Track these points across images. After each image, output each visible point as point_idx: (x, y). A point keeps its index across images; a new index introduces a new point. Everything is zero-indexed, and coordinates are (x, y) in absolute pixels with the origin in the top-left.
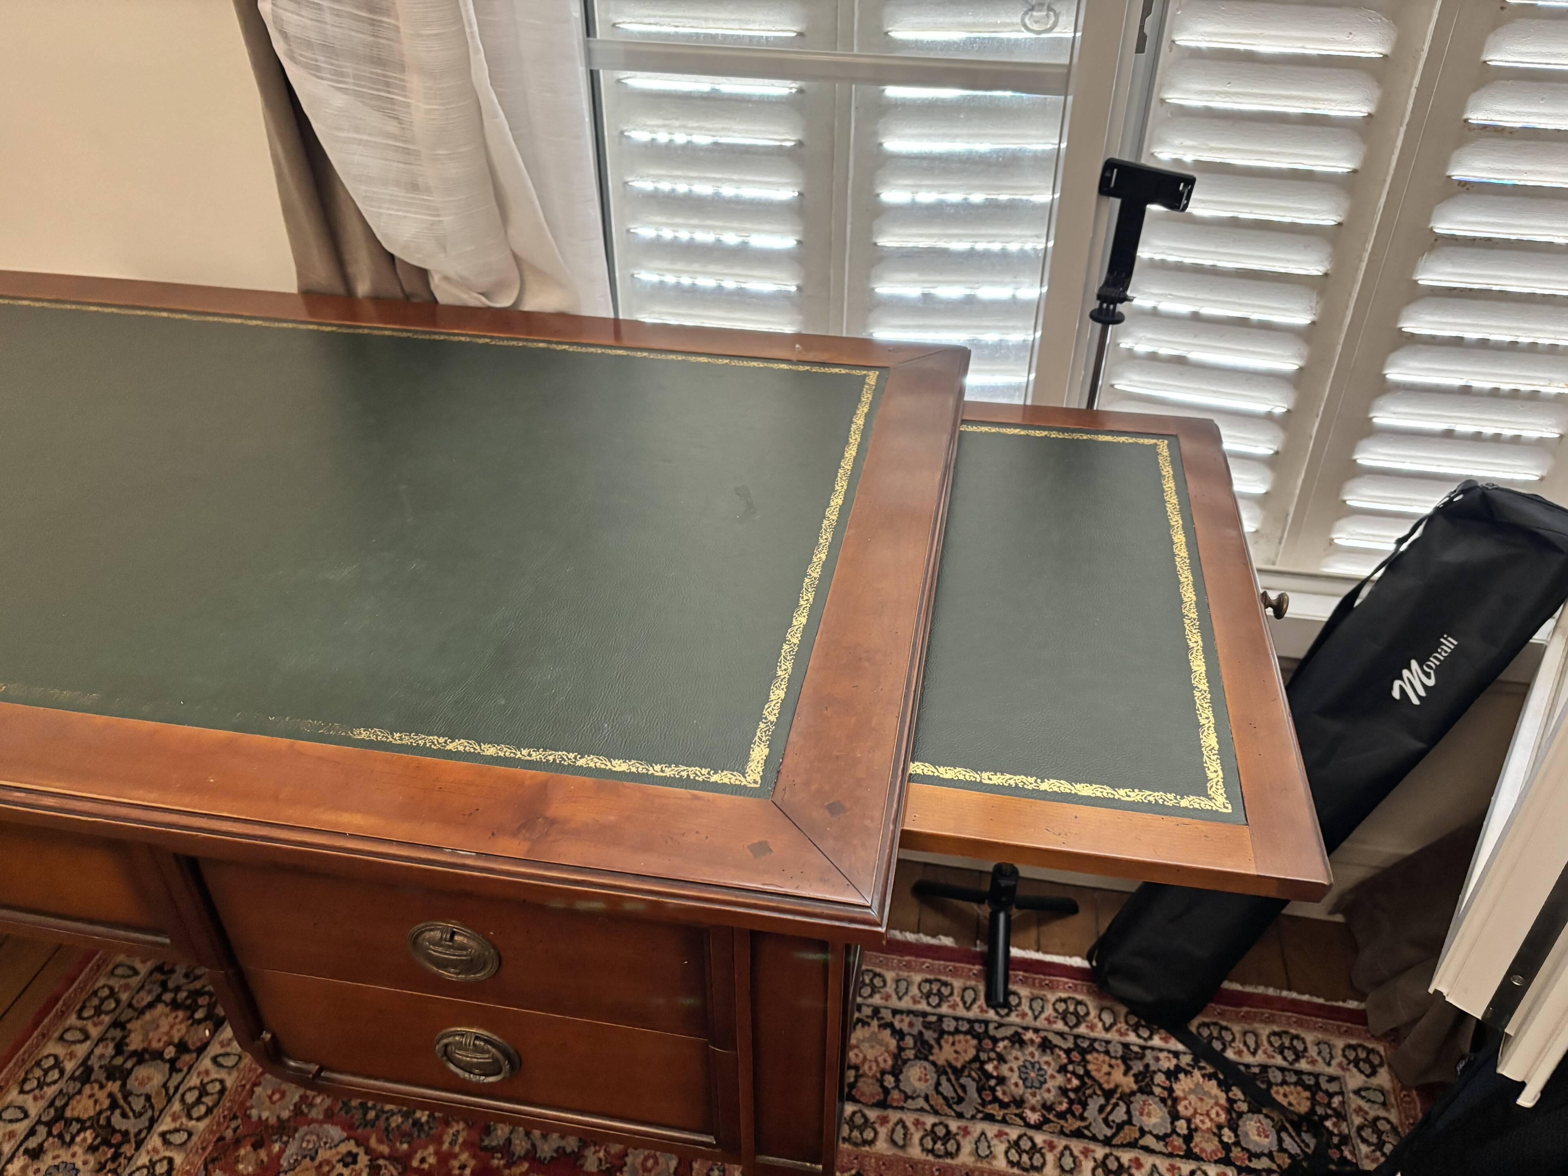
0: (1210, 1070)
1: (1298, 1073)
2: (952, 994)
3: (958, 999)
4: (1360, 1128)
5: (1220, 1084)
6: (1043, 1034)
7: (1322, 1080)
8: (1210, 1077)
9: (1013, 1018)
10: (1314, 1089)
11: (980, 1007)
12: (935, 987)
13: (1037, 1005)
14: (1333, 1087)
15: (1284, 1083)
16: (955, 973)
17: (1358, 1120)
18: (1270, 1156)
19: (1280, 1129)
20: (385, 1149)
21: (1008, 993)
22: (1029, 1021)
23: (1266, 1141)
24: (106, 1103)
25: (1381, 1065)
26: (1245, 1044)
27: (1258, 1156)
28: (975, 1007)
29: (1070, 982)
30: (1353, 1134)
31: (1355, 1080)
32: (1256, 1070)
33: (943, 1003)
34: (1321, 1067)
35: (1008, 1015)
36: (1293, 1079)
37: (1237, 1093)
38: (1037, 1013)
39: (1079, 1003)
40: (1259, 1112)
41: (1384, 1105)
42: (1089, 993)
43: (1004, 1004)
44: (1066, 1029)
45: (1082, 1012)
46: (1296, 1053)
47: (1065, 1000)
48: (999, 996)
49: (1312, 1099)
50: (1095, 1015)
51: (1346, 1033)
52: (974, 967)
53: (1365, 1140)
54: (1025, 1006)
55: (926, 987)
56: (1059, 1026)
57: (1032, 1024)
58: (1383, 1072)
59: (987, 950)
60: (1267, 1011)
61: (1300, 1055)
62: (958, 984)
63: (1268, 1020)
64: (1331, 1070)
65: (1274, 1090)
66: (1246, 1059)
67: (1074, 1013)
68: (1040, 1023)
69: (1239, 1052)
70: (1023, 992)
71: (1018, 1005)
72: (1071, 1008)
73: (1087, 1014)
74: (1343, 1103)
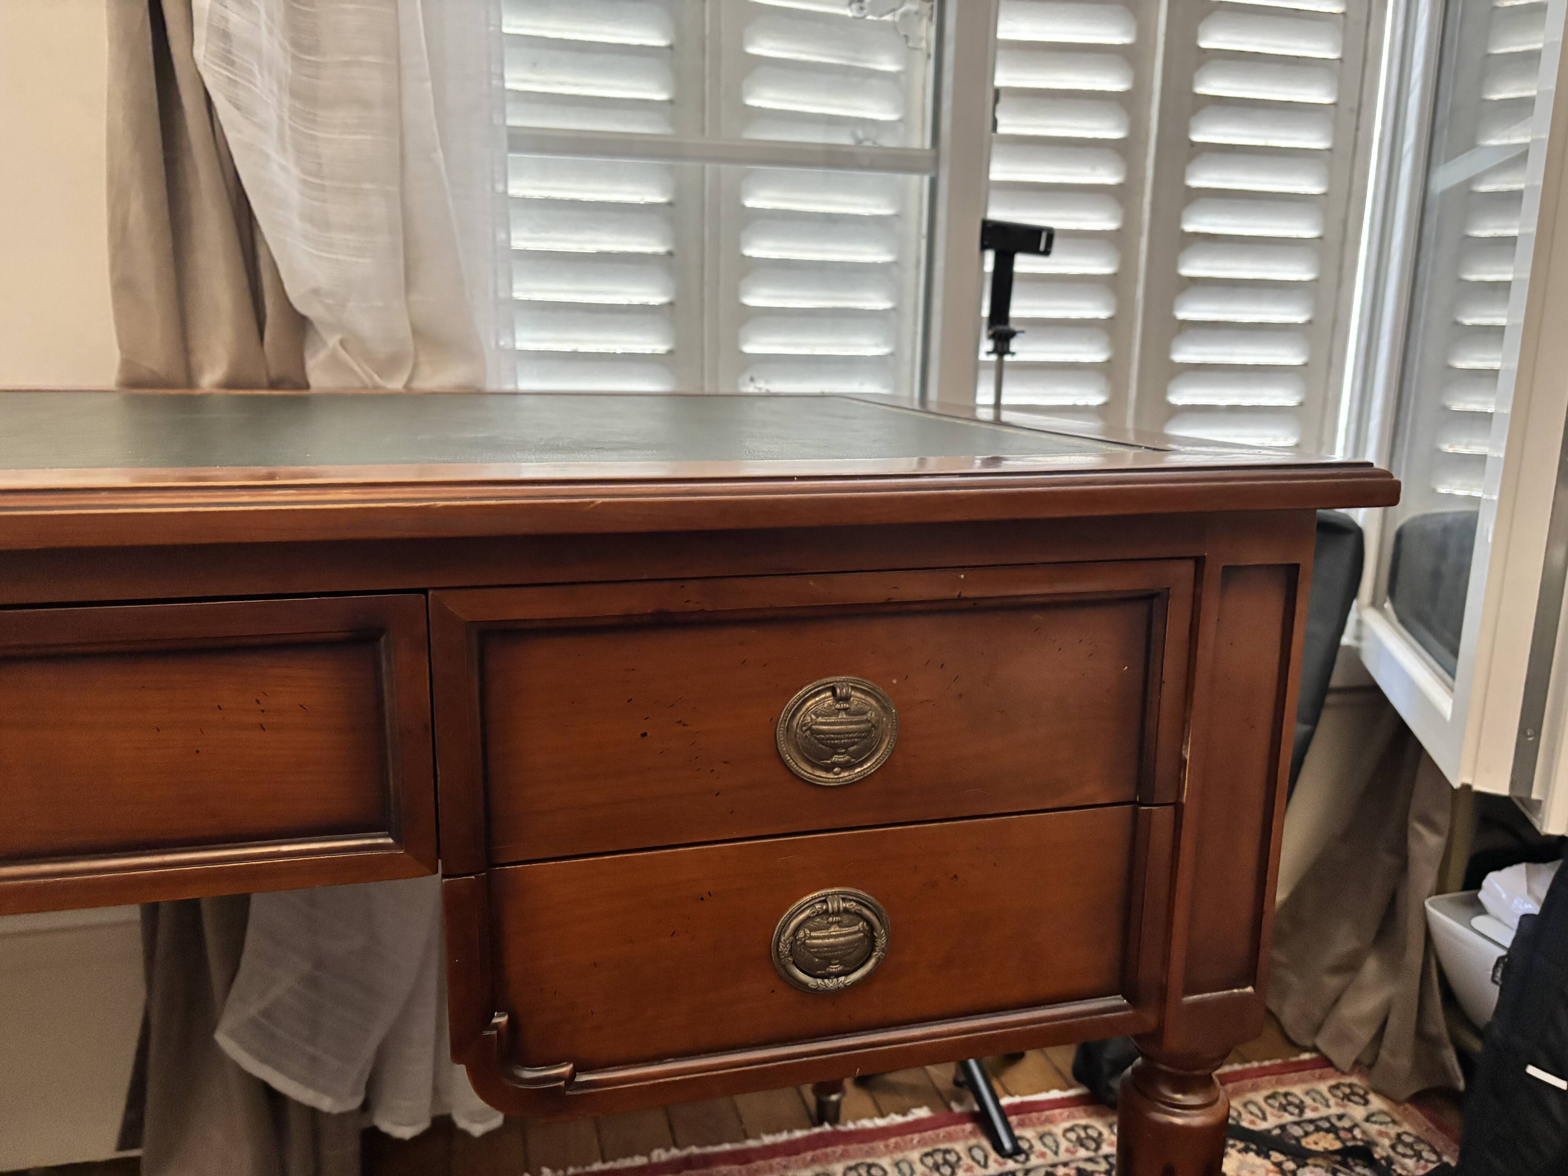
0: (1240, 1145)
1: (1311, 1121)
2: (959, 1159)
3: (970, 1162)
4: (1393, 1147)
5: (1258, 1154)
6: (1074, 1165)
7: (1334, 1120)
8: (1246, 1150)
9: (1034, 1161)
10: (1333, 1130)
11: (996, 1161)
12: (939, 1158)
13: (1049, 1140)
14: (1346, 1123)
15: (1307, 1134)
16: (950, 1138)
17: (1387, 1142)
19: (1334, 1172)
21: (1014, 1139)
22: (1051, 1158)
25: (1366, 1093)
26: (1252, 1113)
28: (991, 1162)
29: (1066, 1112)
30: (1392, 1154)
31: (1358, 1112)
32: (1277, 1132)
33: (956, 1170)
34: (1324, 1112)
35: (1027, 1159)
36: (1311, 1128)
37: (1276, 1156)
38: (1054, 1148)
39: (1085, 1128)
40: (1305, 1165)
41: (1394, 1122)
42: (1090, 1116)
43: (1017, 1151)
44: (1091, 1154)
45: (1094, 1134)
46: (1297, 1106)
47: (1072, 1129)
48: (1007, 1145)
49: (1338, 1138)
50: (1106, 1132)
51: (1321, 1078)
52: (969, 1127)
53: (1404, 1156)
54: (1038, 1146)
55: (929, 1161)
56: (1082, 1153)
57: (1055, 1159)
58: (1372, 1097)
59: (976, 1108)
60: (1248, 1082)
61: (1301, 1107)
62: (960, 1147)
63: (1255, 1088)
64: (1334, 1110)
65: (1304, 1142)
66: (1262, 1126)
67: (1089, 1137)
68: (1063, 1156)
69: (1252, 1122)
70: (1028, 1134)
71: (1031, 1147)
72: (1083, 1134)
73: (1100, 1134)
74: (1364, 1132)
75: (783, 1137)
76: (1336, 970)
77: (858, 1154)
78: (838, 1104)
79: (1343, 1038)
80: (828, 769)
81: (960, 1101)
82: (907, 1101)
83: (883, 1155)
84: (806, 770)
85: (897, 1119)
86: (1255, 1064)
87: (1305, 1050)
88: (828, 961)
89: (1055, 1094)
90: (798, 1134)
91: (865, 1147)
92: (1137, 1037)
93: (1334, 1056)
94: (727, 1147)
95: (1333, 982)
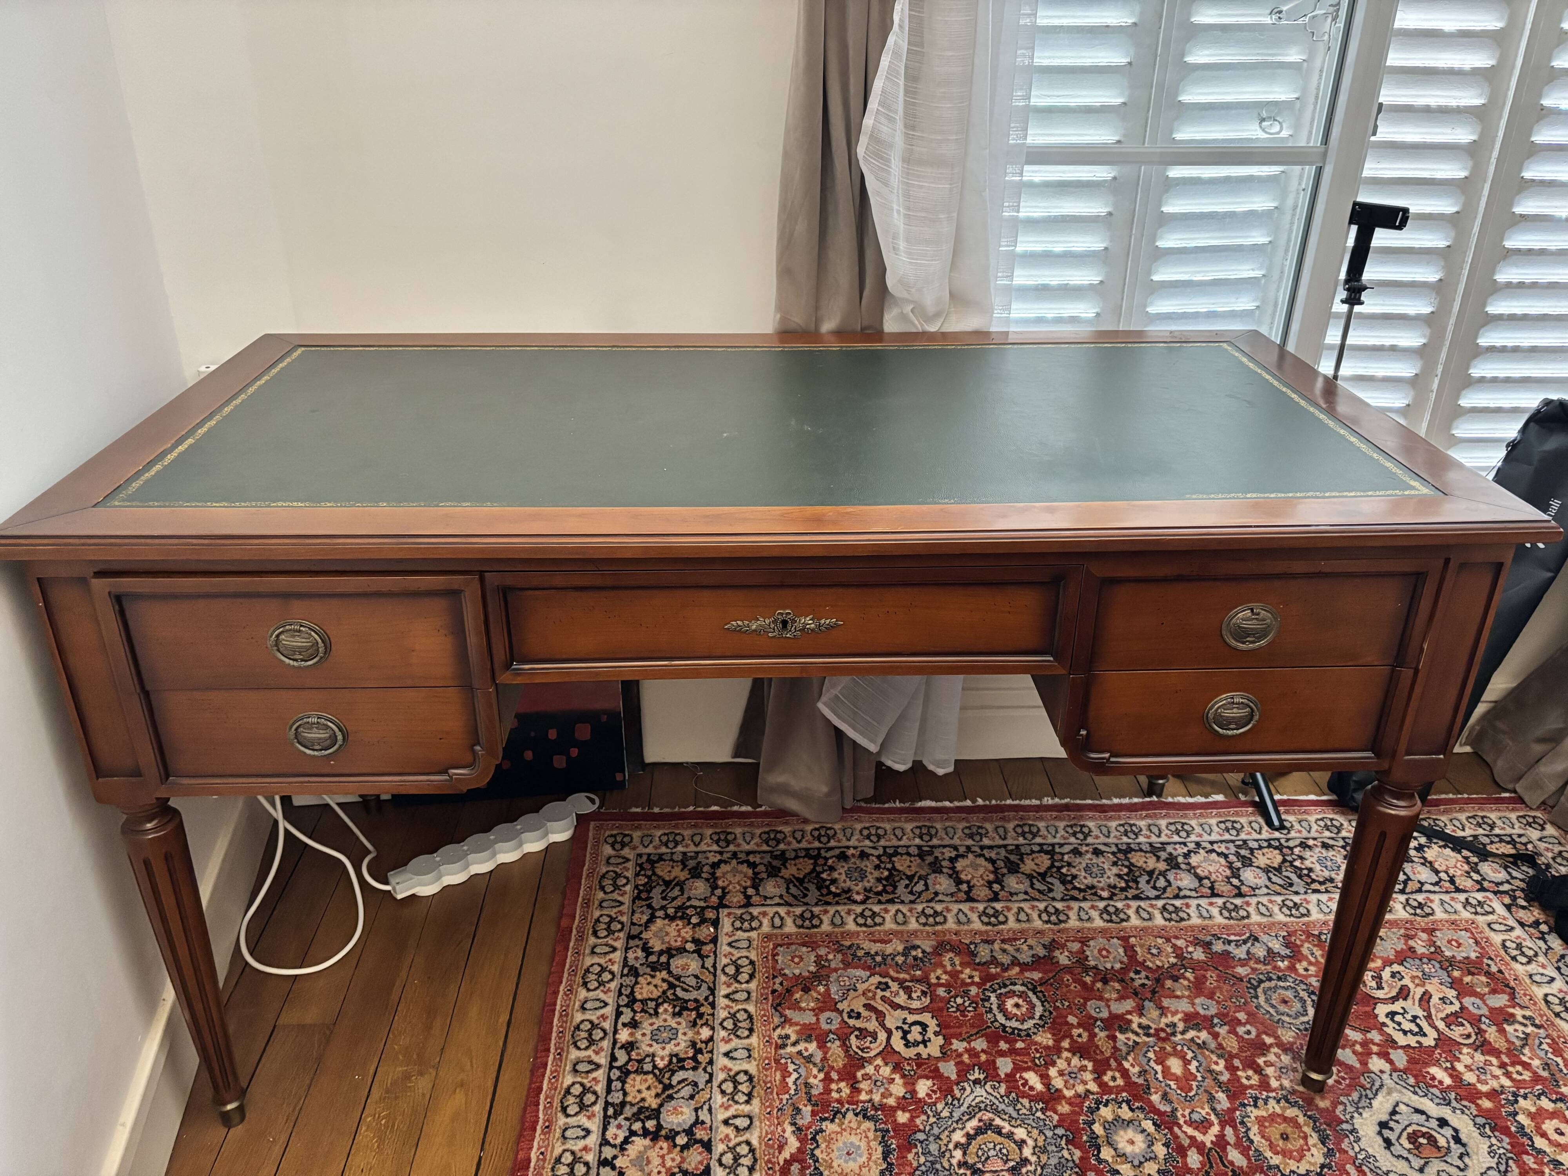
0: (1441, 843)
1: (1497, 836)
2: (1243, 827)
3: (1250, 829)
4: (1554, 859)
5: (1453, 850)
7: (1514, 837)
8: (1445, 847)
9: (1293, 834)
10: (1513, 842)
11: (1267, 831)
12: (1229, 824)
13: (1304, 824)
14: (1524, 840)
15: (1492, 842)
16: (1237, 814)
17: (1550, 855)
18: (1508, 882)
19: (1506, 868)
20: (907, 977)
21: (1281, 821)
22: (1305, 834)
23: (1501, 875)
24: (665, 986)
25: (1545, 823)
26: (1454, 826)
27: (1502, 883)
28: (1263, 832)
29: (1319, 809)
30: (1551, 861)
31: (1534, 834)
32: (1471, 839)
34: (1509, 831)
35: (1289, 832)
36: (1497, 839)
37: (1465, 853)
38: (1308, 829)
39: (1332, 820)
40: (1487, 861)
41: (1560, 843)
42: (1336, 813)
43: (1282, 827)
44: (1333, 835)
45: (1338, 824)
46: (1489, 825)
47: (1322, 819)
48: (1276, 823)
49: (1515, 848)
50: (1346, 824)
51: (1513, 810)
52: (1250, 809)
53: (1560, 865)
54: (1297, 826)
55: (1223, 826)
56: (1327, 834)
57: (1309, 835)
58: (1548, 827)
59: (1257, 799)
60: (1458, 807)
61: (1492, 826)
62: (1243, 820)
63: (1461, 810)
64: (1517, 831)
65: (1488, 847)
66: (1460, 834)
67: (1333, 825)
68: (1313, 834)
69: (1454, 831)
70: (1291, 818)
71: (1292, 826)
72: (1329, 823)
73: (1342, 825)
74: (1535, 847)
75: (1126, 801)
76: (1541, 740)
77: (1177, 816)
78: (1163, 785)
79: (1537, 785)
80: (1244, 643)
81: (1245, 794)
82: (1208, 789)
83: (1192, 819)
84: (1233, 643)
85: (1200, 799)
86: (1466, 796)
87: (1506, 790)
88: (1230, 723)
89: (1312, 797)
90: (1136, 800)
91: (1181, 813)
92: (1377, 772)
93: (1526, 799)
94: (1090, 802)
95: (1538, 748)
